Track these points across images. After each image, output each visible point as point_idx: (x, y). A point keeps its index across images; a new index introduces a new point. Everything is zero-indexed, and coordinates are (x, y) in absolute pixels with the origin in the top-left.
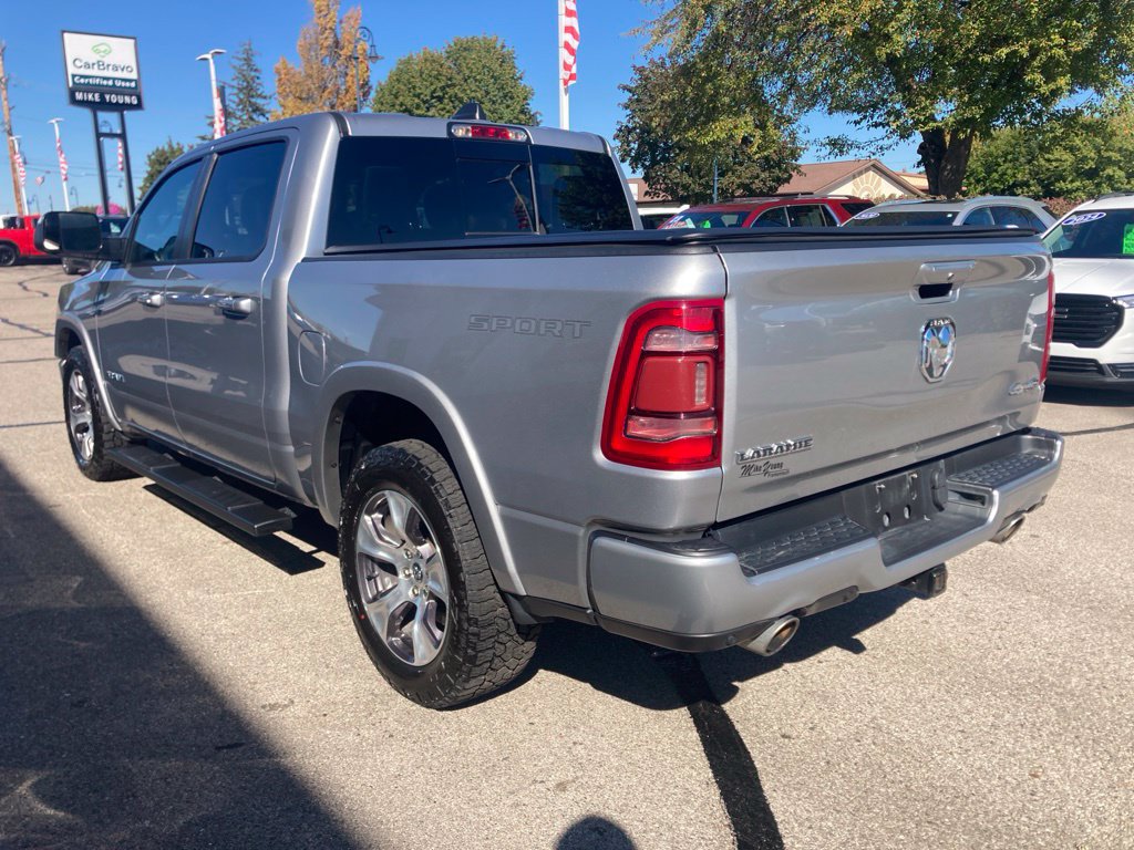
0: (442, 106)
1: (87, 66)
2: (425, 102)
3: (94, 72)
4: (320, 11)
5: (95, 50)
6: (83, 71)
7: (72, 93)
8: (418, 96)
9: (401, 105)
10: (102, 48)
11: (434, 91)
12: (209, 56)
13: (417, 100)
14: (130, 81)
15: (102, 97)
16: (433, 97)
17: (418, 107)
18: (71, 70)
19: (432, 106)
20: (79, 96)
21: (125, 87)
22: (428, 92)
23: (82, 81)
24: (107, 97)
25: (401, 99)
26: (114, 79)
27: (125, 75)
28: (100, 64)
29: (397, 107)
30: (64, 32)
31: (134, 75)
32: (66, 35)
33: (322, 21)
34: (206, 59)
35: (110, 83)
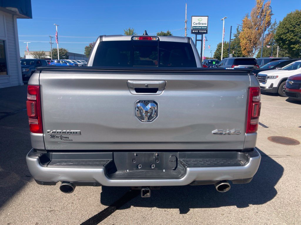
0: (299, 27)
1: (196, 24)
2: (293, 26)
3: (198, 25)
4: (258, 3)
5: (199, 20)
6: (195, 25)
7: (192, 31)
8: (291, 24)
9: (286, 27)
10: (200, 20)
11: (297, 22)
12: (223, 19)
13: (291, 26)
14: (205, 27)
15: (198, 31)
16: (296, 24)
17: (291, 28)
18: (193, 25)
19: (296, 27)
20: (193, 31)
21: (204, 28)
22: (295, 23)
23: (195, 28)
24: (200, 31)
25: (286, 25)
26: (202, 27)
27: (205, 25)
28: (199, 23)
29: (284, 28)
30: (192, 16)
31: (206, 25)
32: (193, 17)
33: (258, 6)
34: (223, 20)
35: (201, 28)
